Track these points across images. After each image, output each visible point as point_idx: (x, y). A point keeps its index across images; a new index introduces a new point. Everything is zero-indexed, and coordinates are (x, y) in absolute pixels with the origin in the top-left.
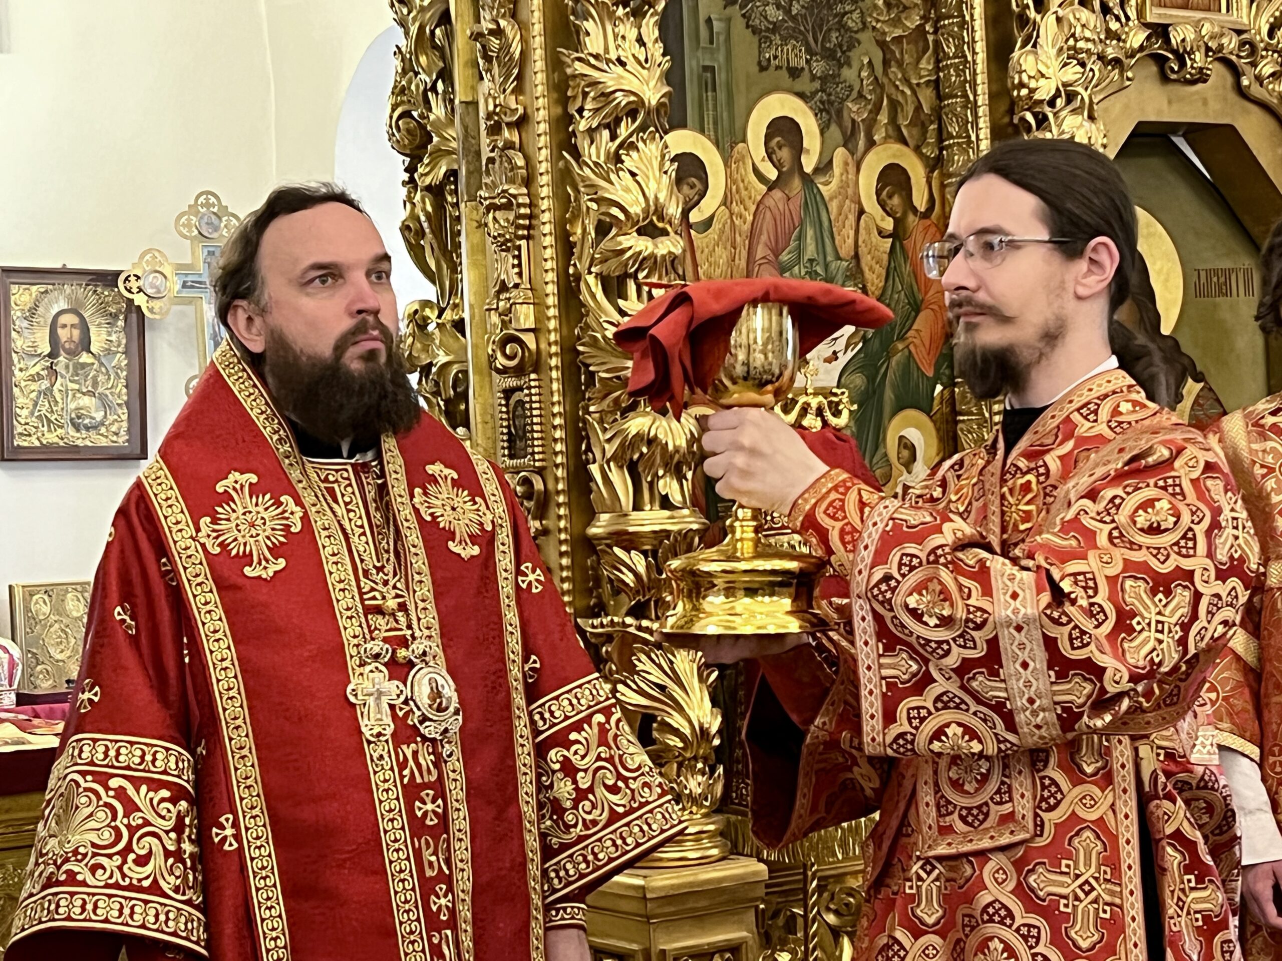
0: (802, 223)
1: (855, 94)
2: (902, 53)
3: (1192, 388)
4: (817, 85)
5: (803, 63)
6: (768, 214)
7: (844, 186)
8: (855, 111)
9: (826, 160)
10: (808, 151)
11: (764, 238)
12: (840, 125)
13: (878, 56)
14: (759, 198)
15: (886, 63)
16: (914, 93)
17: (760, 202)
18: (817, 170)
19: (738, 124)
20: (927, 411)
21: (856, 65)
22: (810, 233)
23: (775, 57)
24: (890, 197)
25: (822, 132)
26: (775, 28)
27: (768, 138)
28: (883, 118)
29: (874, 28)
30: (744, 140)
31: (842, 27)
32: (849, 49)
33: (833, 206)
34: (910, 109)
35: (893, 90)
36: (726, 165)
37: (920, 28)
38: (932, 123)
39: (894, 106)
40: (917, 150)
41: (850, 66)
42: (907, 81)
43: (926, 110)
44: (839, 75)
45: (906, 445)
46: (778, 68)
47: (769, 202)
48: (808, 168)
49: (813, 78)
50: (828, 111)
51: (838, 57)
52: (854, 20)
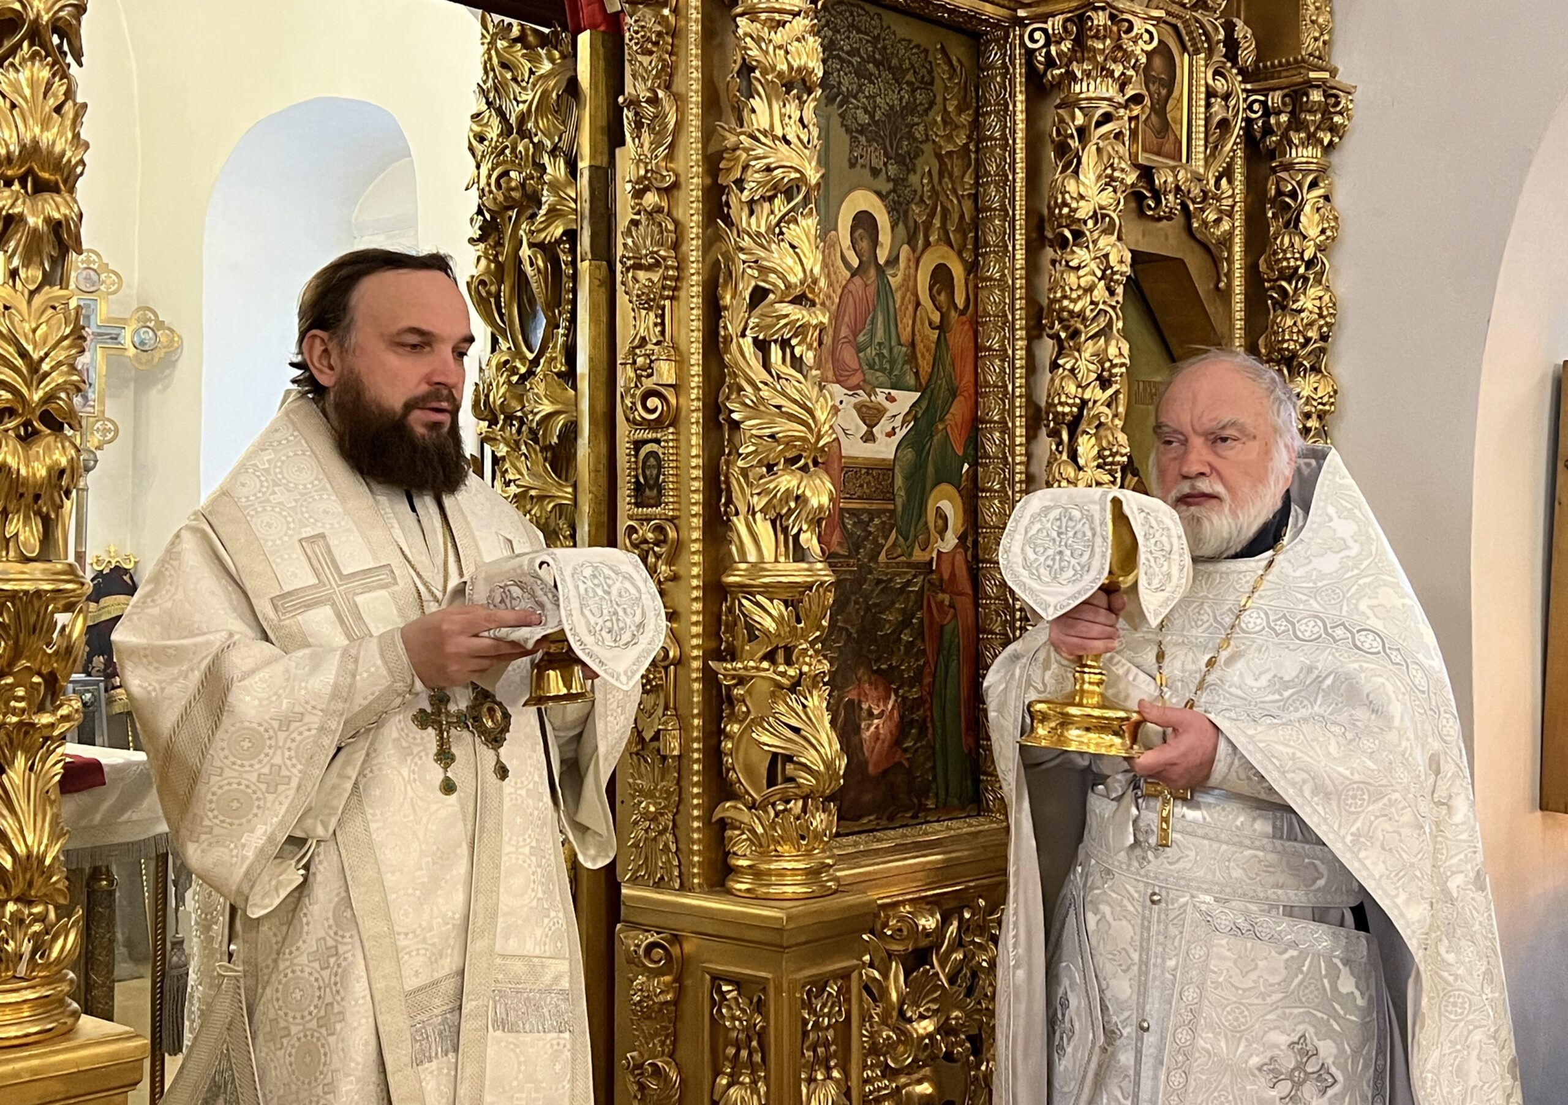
0: (874, 310)
1: (917, 198)
2: (952, 166)
4: (891, 186)
5: (881, 165)
6: (850, 298)
7: (906, 279)
8: (917, 212)
9: (894, 254)
10: (882, 245)
11: (846, 319)
12: (906, 225)
13: (935, 167)
14: (844, 283)
15: (941, 175)
16: (959, 202)
17: (845, 287)
18: (887, 262)
19: (832, 213)
20: (957, 487)
21: (919, 172)
22: (880, 318)
23: (862, 157)
24: (939, 294)
25: (893, 228)
26: (863, 130)
27: (853, 229)
28: (937, 222)
29: (934, 141)
30: (836, 229)
31: (910, 136)
32: (915, 158)
33: (898, 296)
34: (956, 217)
35: (945, 200)
37: (966, 145)
38: (971, 231)
39: (945, 213)
40: (960, 254)
41: (915, 173)
42: (954, 191)
43: (967, 219)
44: (906, 179)
45: (941, 515)
46: (863, 166)
47: (851, 287)
48: (881, 261)
49: (888, 179)
50: (898, 210)
51: (907, 163)
52: (919, 132)
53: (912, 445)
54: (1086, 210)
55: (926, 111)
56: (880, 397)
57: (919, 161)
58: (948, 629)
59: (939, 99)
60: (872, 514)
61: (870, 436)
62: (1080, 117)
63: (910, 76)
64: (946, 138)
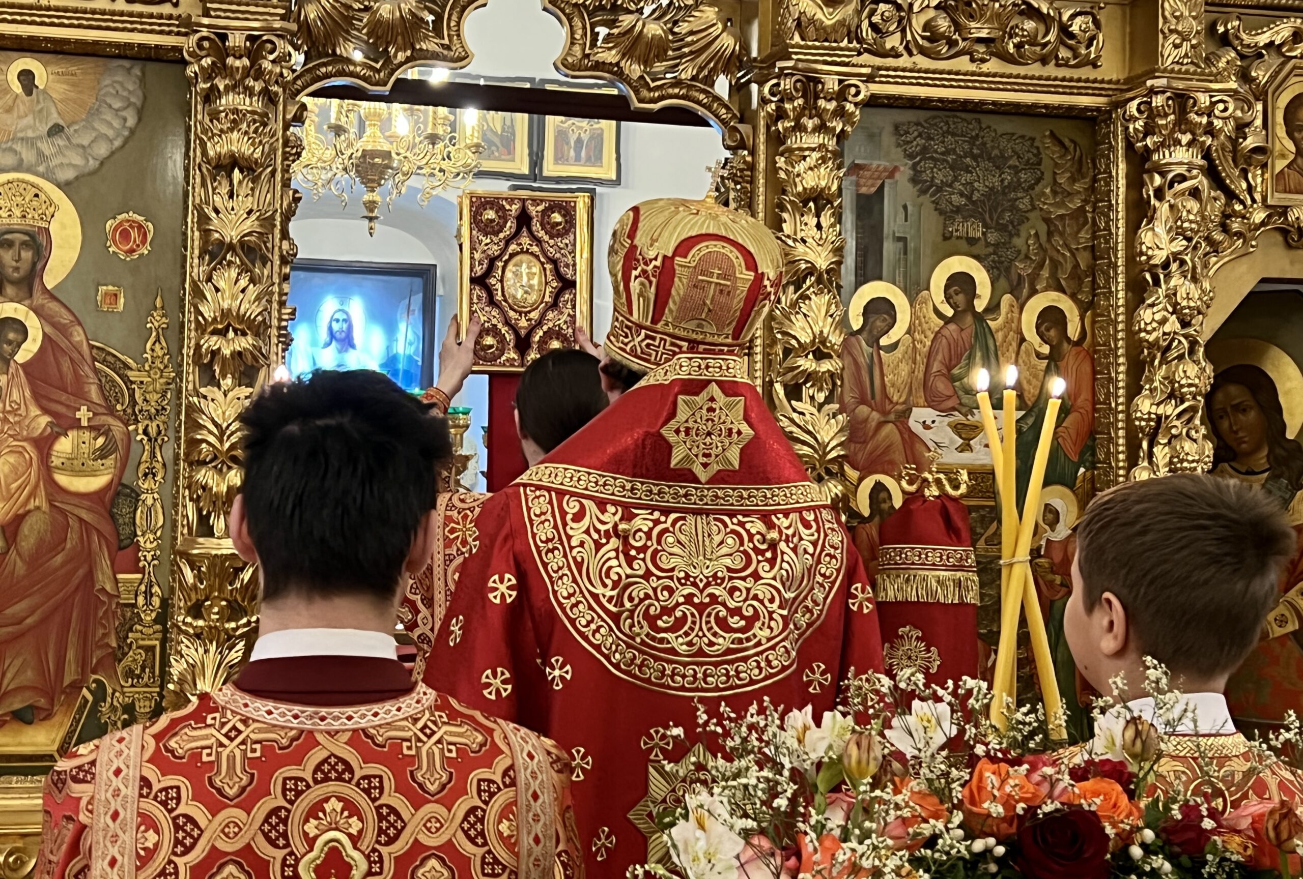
0: (972, 347)
1: (1022, 256)
2: (1064, 227)
4: (991, 249)
5: (979, 234)
6: (944, 341)
7: (1008, 322)
8: (1022, 268)
9: (995, 302)
10: (979, 297)
11: (940, 357)
12: (1008, 278)
14: (937, 329)
15: (1050, 234)
16: (1073, 255)
17: (937, 332)
18: (987, 310)
19: (923, 277)
20: (1071, 486)
21: (1023, 234)
22: (978, 354)
23: (957, 231)
24: (1048, 330)
25: (993, 282)
26: (958, 210)
27: (947, 287)
28: (1045, 273)
29: (1041, 209)
30: (928, 289)
31: (1013, 208)
32: (1019, 224)
33: (999, 336)
34: (1069, 267)
35: (1055, 254)
36: (911, 305)
37: (1082, 209)
38: (1087, 276)
39: (1055, 265)
40: (1073, 297)
41: (1018, 235)
42: (1066, 246)
43: (1083, 267)
44: (1010, 243)
45: (1052, 510)
46: (958, 238)
47: (945, 332)
48: (980, 309)
49: (988, 244)
50: (996, 270)
51: (1009, 230)
52: (1024, 204)
54: (1159, 257)
55: (1032, 187)
59: (1048, 176)
61: (966, 447)
62: (1158, 180)
63: (1013, 162)
64: (1057, 205)
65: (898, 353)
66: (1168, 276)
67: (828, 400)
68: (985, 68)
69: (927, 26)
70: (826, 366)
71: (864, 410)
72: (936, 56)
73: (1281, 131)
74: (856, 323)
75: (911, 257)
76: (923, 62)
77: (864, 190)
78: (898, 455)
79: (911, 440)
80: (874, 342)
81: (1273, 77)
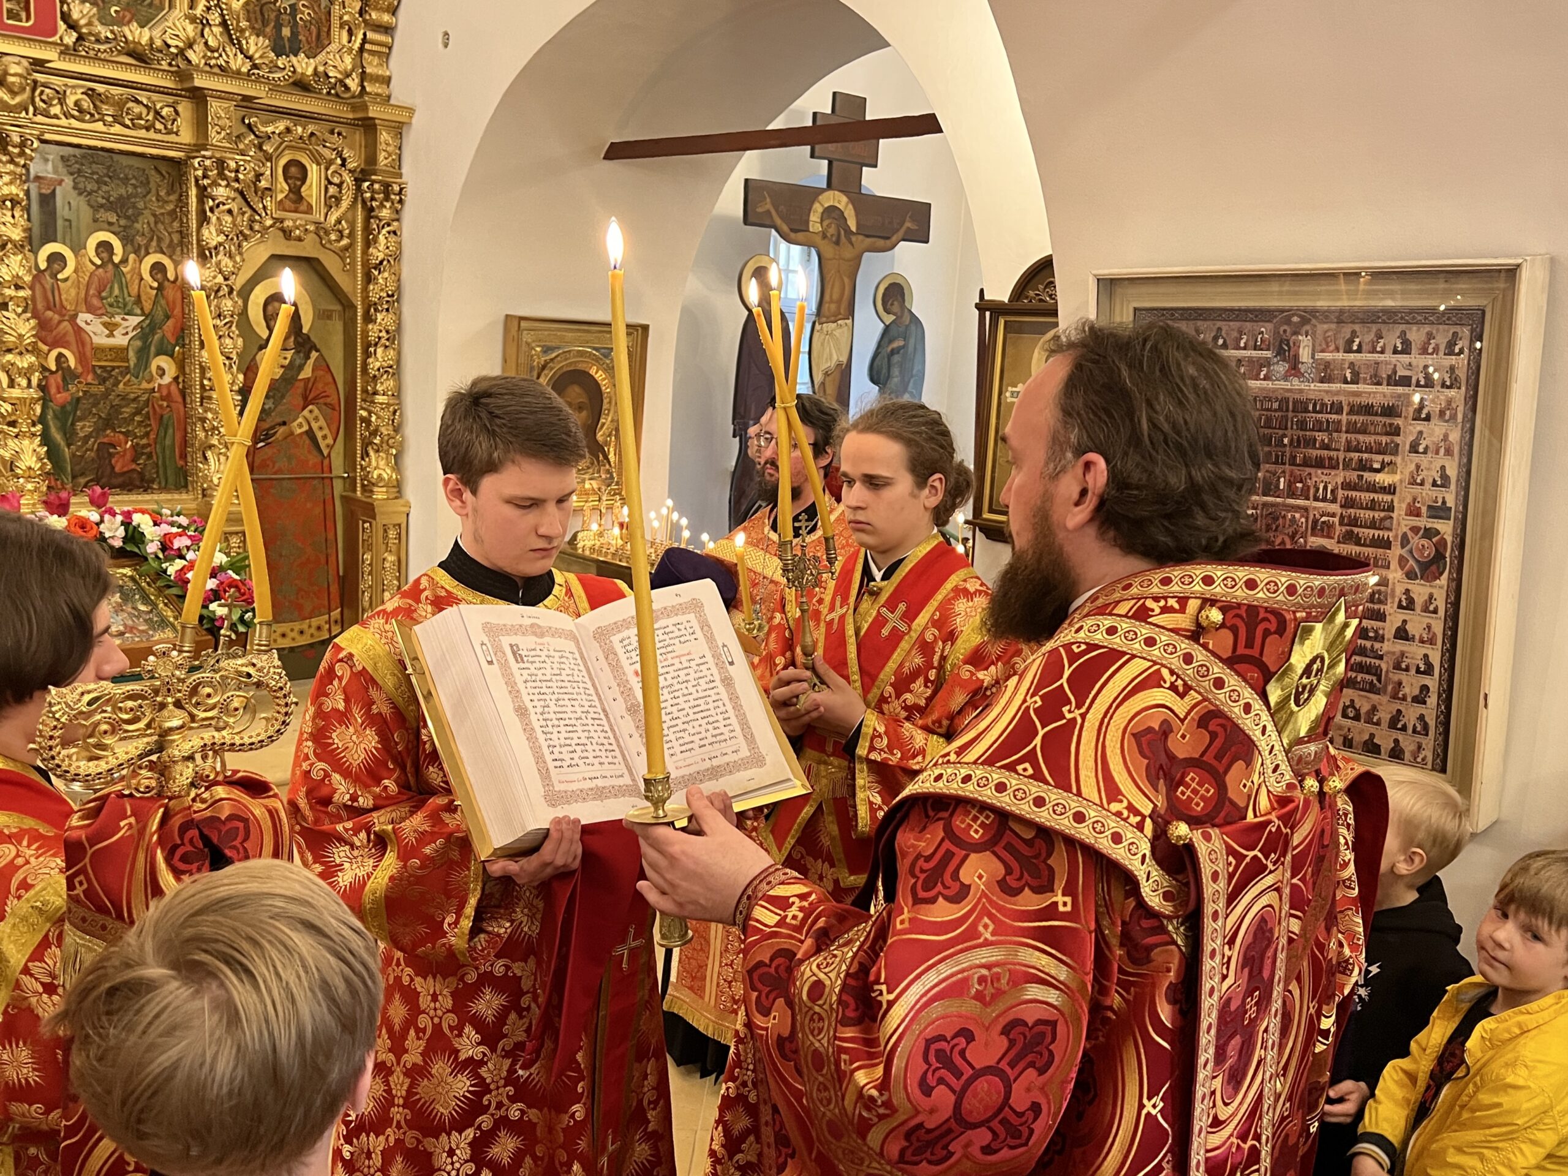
0: (112, 282)
1: (140, 234)
2: (164, 219)
3: (314, 355)
4: (122, 229)
5: (114, 221)
6: (96, 277)
7: (133, 269)
8: (140, 240)
10: (116, 254)
11: (94, 286)
12: (132, 245)
13: (152, 220)
14: (92, 271)
15: (156, 223)
16: (170, 235)
17: (92, 273)
20: (172, 356)
21: (141, 222)
22: (116, 286)
23: (101, 218)
24: (156, 274)
26: (102, 206)
27: (97, 248)
28: (154, 243)
29: (151, 209)
31: (134, 207)
32: (138, 216)
33: (128, 276)
34: (167, 241)
35: (159, 234)
37: (174, 211)
39: (160, 240)
40: (170, 257)
41: (138, 222)
42: (166, 230)
44: (133, 226)
45: (159, 368)
46: (102, 222)
47: (97, 273)
48: (116, 261)
49: (120, 226)
50: (126, 240)
51: (133, 219)
52: (141, 205)
53: (140, 339)
54: (213, 243)
55: (145, 196)
56: (118, 319)
57: (140, 219)
58: (166, 417)
59: (154, 191)
60: (113, 368)
61: (111, 335)
62: (211, 203)
63: (133, 181)
64: (162, 207)
65: (69, 283)
66: (217, 254)
67: (24, 311)
68: (112, 130)
69: (76, 103)
70: (21, 293)
71: (49, 314)
72: (83, 121)
73: (281, 178)
74: (43, 265)
75: (74, 229)
76: (74, 123)
77: (43, 191)
78: (71, 338)
79: (78, 330)
80: (54, 276)
81: (276, 149)
